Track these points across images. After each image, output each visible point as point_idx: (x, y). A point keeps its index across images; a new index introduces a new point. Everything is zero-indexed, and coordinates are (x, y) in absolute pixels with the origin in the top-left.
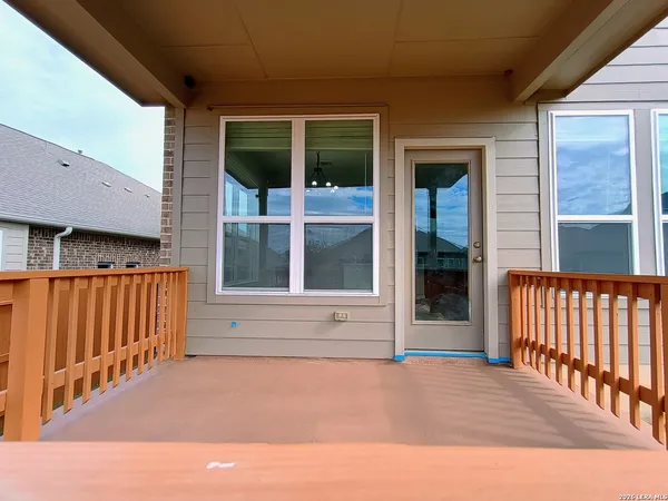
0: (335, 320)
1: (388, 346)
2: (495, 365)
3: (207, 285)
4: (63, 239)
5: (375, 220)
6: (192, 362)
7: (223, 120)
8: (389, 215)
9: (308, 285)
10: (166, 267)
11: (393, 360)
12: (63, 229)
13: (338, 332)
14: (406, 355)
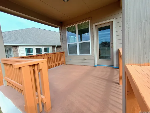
0: (84, 59)
1: (93, 64)
2: (115, 68)
3: (67, 54)
4: (56, 47)
5: (90, 41)
6: (66, 65)
7: (66, 28)
8: (93, 40)
9: (80, 54)
10: (62, 52)
11: (94, 66)
12: (56, 46)
13: (85, 61)
14: (97, 66)
